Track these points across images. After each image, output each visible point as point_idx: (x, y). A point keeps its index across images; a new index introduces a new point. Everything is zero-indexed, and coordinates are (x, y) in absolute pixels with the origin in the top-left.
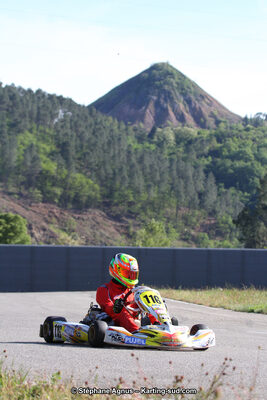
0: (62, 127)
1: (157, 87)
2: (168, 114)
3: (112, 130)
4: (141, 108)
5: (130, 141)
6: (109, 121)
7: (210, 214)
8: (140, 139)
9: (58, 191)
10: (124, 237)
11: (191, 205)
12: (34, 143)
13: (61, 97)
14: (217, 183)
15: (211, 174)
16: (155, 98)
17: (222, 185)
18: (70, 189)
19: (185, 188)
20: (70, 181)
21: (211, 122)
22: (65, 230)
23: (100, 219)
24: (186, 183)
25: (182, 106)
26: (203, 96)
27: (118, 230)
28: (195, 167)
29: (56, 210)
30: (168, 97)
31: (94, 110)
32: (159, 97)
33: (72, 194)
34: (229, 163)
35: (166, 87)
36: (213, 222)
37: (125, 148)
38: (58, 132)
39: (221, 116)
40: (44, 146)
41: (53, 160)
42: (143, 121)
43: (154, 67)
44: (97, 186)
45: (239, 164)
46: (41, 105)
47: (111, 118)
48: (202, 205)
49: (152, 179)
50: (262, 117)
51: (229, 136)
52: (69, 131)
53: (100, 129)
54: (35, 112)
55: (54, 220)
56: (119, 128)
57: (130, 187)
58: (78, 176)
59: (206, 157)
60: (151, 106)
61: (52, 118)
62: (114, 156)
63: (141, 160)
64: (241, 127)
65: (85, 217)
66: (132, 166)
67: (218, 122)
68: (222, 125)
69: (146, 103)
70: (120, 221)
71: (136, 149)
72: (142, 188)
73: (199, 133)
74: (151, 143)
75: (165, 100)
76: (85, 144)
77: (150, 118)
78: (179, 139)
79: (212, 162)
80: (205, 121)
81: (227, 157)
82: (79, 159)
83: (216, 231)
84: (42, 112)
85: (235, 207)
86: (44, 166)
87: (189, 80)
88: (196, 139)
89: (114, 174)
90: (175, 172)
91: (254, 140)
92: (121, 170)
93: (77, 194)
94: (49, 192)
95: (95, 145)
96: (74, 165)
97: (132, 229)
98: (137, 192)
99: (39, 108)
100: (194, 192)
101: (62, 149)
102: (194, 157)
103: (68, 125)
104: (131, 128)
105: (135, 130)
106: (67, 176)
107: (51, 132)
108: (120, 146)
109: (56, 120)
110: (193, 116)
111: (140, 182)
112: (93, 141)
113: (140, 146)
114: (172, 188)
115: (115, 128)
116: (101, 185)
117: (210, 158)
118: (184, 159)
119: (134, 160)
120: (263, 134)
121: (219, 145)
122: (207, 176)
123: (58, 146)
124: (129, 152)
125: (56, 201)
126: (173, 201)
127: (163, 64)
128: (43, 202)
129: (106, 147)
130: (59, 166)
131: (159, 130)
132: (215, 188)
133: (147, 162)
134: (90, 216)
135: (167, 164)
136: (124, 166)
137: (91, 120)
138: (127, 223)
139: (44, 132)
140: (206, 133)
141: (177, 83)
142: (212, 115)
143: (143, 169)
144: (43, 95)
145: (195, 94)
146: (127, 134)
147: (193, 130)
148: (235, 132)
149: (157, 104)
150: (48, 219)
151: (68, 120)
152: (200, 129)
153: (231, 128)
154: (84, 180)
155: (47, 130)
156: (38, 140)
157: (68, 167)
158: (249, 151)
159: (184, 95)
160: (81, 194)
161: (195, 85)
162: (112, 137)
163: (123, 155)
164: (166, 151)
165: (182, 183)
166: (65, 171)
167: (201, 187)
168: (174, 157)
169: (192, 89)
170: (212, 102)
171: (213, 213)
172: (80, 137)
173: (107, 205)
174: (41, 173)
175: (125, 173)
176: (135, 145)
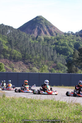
0: (10, 35)
1: (38, 23)
2: (41, 32)
3: (25, 37)
4: (33, 29)
5: (30, 40)
6: (24, 34)
7: (55, 63)
8: (33, 39)
9: (9, 55)
10: (29, 69)
11: (49, 60)
12: (1, 40)
13: (9, 26)
14: (57, 53)
15: (55, 50)
16: (37, 27)
17: (59, 53)
18: (12, 55)
19: (47, 54)
20: (12, 52)
21: (55, 34)
22: (11, 67)
23: (21, 64)
24: (47, 53)
25: (46, 29)
26: (52, 26)
27: (27, 67)
28: (50, 48)
29: (8, 61)
30: (42, 26)
31: (19, 30)
32: (39, 26)
33: (13, 56)
34: (60, 47)
35: (41, 23)
36: (56, 65)
37: (29, 42)
38: (8, 37)
39: (58, 32)
40: (4, 41)
41: (7, 46)
42: (34, 34)
43: (37, 17)
44: (20, 54)
45: (64, 47)
46: (3, 29)
47: (24, 33)
48: (52, 60)
49: (37, 51)
50: (70, 32)
51: (60, 39)
52: (12, 37)
53: (21, 36)
54: (1, 31)
55: (7, 64)
56: (27, 36)
57: (30, 54)
58: (15, 50)
59: (54, 45)
60: (36, 29)
61: (7, 33)
62: (26, 44)
63: (34, 46)
64: (64, 36)
65: (17, 63)
66: (31, 48)
67: (57, 34)
68: (58, 35)
69: (35, 28)
70: (28, 64)
71: (32, 42)
72: (34, 54)
73: (51, 38)
74: (36, 40)
75: (41, 27)
76: (17, 41)
77: (36, 33)
78: (45, 39)
79: (55, 46)
80: (53, 34)
81: (60, 45)
82: (15, 45)
83: (57, 68)
84: (3, 31)
85: (62, 60)
86: (4, 47)
87: (48, 21)
88: (50, 39)
89: (26, 50)
90: (44, 50)
91: (68, 40)
92: (28, 49)
93: (14, 56)
94: (6, 56)
95: (20, 41)
96: (14, 47)
97: (31, 67)
98: (33, 56)
99: (2, 30)
100: (50, 56)
101: (10, 42)
102: (50, 45)
103: (11, 35)
104: (30, 36)
105: (32, 36)
106: (11, 51)
107: (6, 37)
108: (27, 41)
109: (8, 33)
110: (49, 32)
111: (33, 52)
112: (19, 40)
113: (33, 42)
114: (43, 55)
115: (26, 36)
116: (22, 54)
117: (55, 45)
118: (47, 46)
119: (32, 46)
120: (70, 38)
121: (58, 41)
122: (54, 51)
123: (8, 41)
124: (30, 43)
125: (8, 58)
126: (44, 58)
127: (40, 16)
128: (4, 59)
129: (23, 42)
130: (9, 47)
131: (39, 36)
132: (56, 54)
133: (36, 46)
134: (18, 63)
135: (42, 47)
136: (29, 48)
137: (18, 33)
138: (30, 65)
139: (4, 37)
140: (53, 37)
141: (44, 22)
142: (55, 32)
143: (34, 49)
144: (4, 25)
145: (50, 25)
146: (29, 38)
147: (49, 37)
148: (62, 37)
149: (38, 28)
150: (6, 64)
151: (11, 33)
152: (51, 36)
153: (61, 36)
154: (17, 52)
155: (5, 36)
156: (2, 39)
157: (12, 48)
158: (67, 43)
159: (46, 26)
160: (16, 56)
161: (50, 23)
162: (25, 39)
163: (28, 44)
164: (41, 43)
165: (46, 53)
166: (11, 49)
167: (52, 54)
168: (44, 45)
169: (49, 24)
170: (55, 28)
171: (56, 62)
172: (15, 39)
173: (24, 59)
174: (3, 50)
175: (29, 50)
176: (32, 41)
